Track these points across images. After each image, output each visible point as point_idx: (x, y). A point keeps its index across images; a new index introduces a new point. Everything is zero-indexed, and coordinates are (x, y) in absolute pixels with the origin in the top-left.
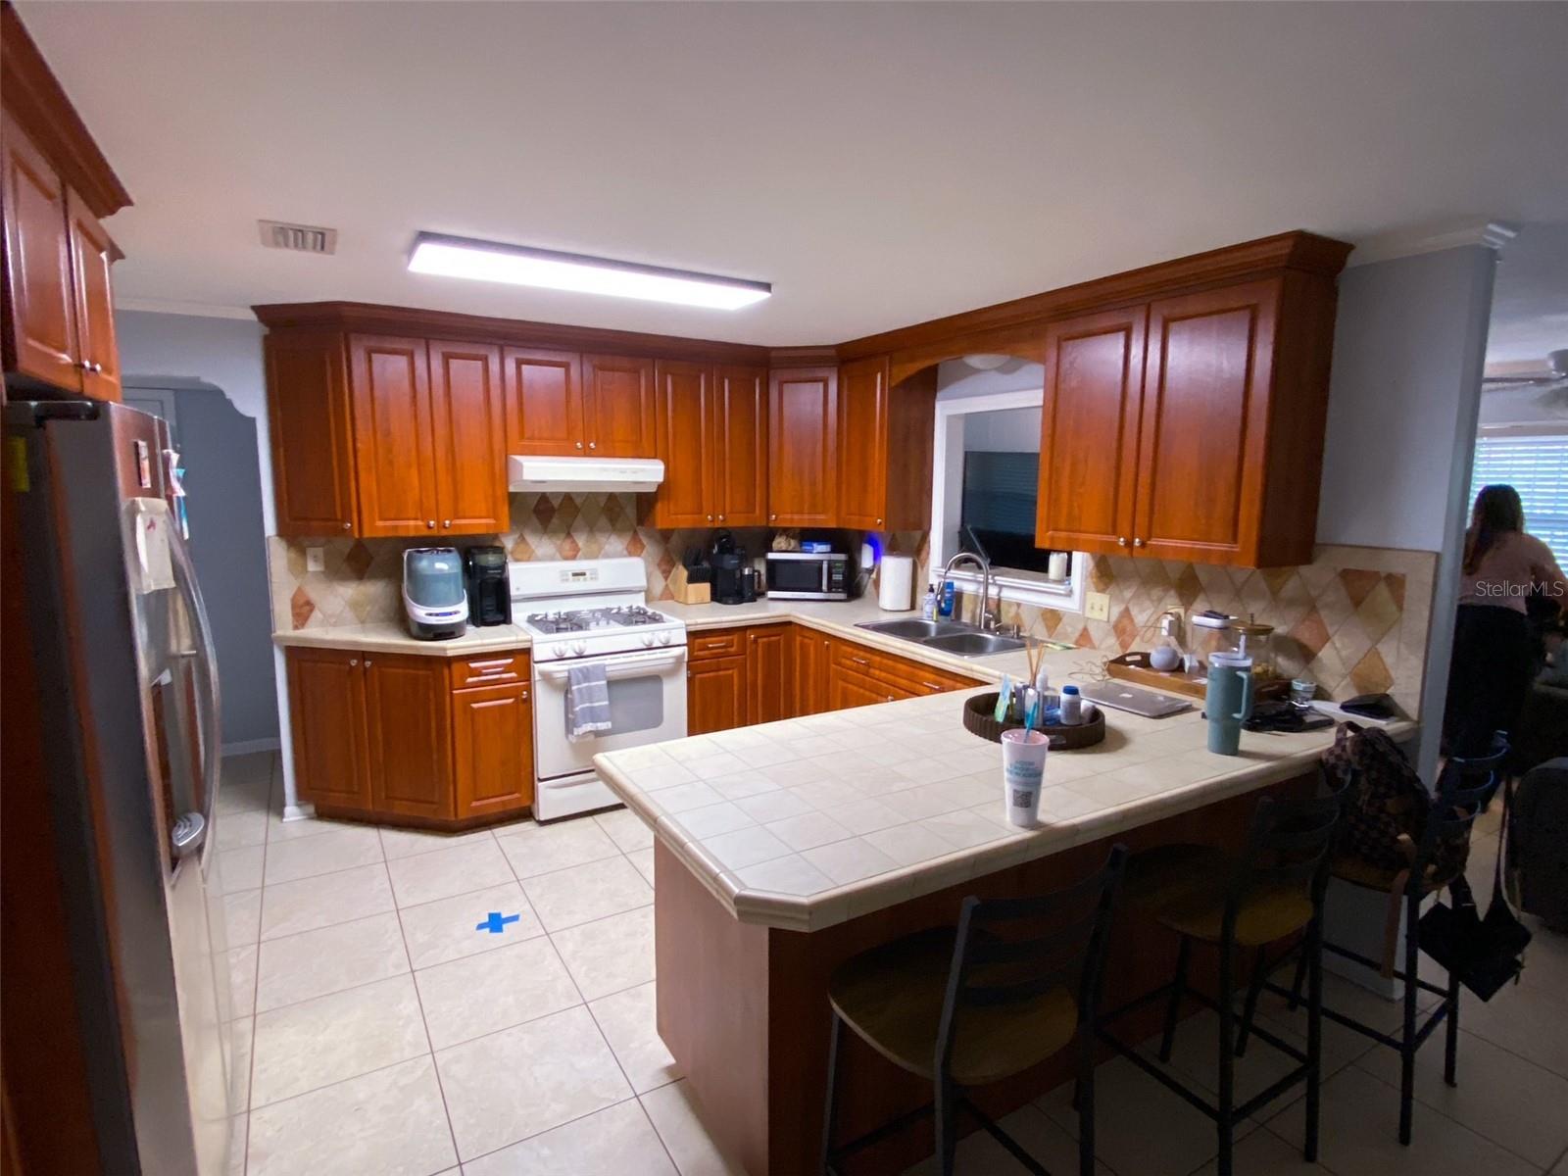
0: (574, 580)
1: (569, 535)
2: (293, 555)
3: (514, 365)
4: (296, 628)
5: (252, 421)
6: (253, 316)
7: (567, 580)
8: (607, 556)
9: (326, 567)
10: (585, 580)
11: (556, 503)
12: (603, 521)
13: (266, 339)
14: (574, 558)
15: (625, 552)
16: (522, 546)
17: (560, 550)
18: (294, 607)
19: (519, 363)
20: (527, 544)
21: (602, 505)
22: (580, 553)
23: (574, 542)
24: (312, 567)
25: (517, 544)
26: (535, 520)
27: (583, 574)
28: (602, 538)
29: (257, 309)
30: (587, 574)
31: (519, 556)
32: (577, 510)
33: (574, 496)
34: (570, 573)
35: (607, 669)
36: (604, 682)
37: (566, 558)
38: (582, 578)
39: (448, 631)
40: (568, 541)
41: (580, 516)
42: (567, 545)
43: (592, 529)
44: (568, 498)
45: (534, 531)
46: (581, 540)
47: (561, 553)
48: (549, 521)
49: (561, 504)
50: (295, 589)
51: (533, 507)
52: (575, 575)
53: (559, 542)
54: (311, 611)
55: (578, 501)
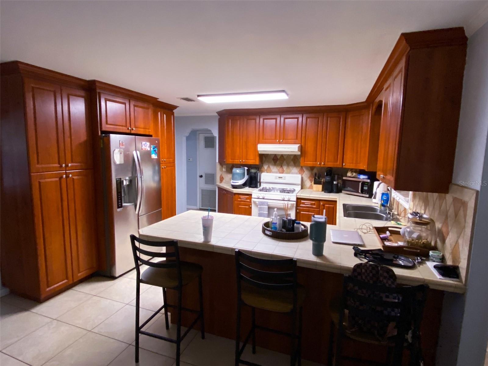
0: (279, 179)
1: (282, 166)
2: (221, 167)
3: (262, 120)
4: (220, 183)
5: (216, 137)
6: (217, 114)
7: (277, 179)
8: (292, 173)
9: (226, 170)
10: (282, 179)
11: (279, 157)
12: (292, 163)
13: (219, 119)
14: (282, 173)
15: (298, 173)
16: (269, 169)
17: (279, 170)
18: (220, 178)
19: (264, 119)
20: (270, 168)
21: (292, 158)
22: (284, 172)
23: (283, 168)
24: (224, 170)
25: (267, 168)
26: (273, 162)
27: (282, 178)
28: (291, 168)
29: (217, 113)
30: (283, 178)
31: (268, 171)
32: (284, 159)
33: (284, 155)
34: (278, 177)
35: (268, 203)
36: (267, 207)
37: (280, 173)
38: (281, 179)
39: (236, 187)
40: (281, 168)
41: (285, 162)
42: (281, 169)
43: (288, 165)
44: (282, 156)
45: (272, 165)
46: (285, 168)
47: (279, 171)
48: (276, 162)
49: (280, 157)
50: (220, 174)
51: (272, 158)
52: (279, 177)
53: (279, 168)
54: (223, 179)
55: (285, 157)
